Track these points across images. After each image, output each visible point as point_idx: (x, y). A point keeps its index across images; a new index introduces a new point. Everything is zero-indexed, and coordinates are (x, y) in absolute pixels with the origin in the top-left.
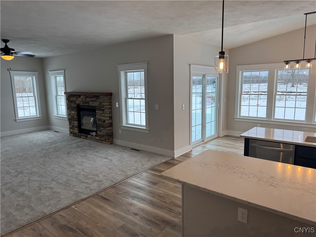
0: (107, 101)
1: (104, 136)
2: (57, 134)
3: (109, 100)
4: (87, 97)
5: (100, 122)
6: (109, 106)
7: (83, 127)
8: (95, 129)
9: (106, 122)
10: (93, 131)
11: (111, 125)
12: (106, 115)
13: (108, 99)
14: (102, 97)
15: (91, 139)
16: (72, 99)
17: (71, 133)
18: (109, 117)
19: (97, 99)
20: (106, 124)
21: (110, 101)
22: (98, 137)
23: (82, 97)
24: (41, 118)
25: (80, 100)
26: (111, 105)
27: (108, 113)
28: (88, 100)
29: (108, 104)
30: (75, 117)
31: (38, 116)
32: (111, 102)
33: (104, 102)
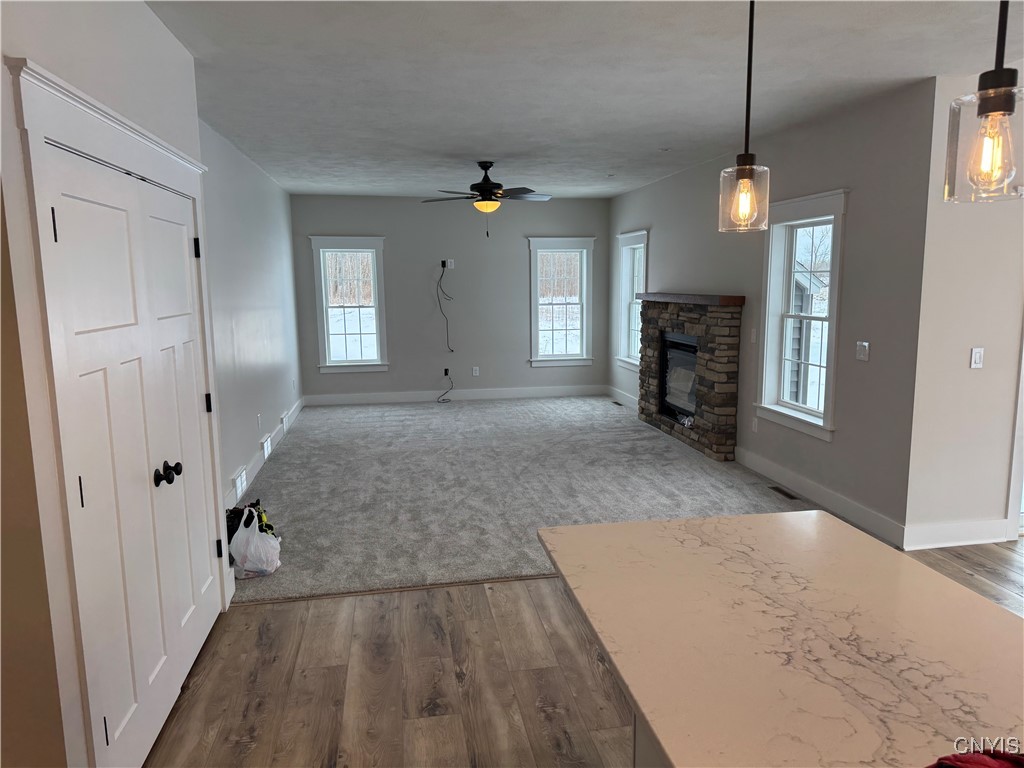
0: (725, 322)
1: (708, 430)
2: (614, 410)
3: (733, 318)
4: (682, 309)
5: (702, 388)
6: (729, 340)
7: (669, 399)
8: (692, 408)
9: (716, 390)
10: (687, 414)
11: (732, 400)
12: (718, 367)
13: (729, 316)
14: (713, 309)
15: (682, 435)
16: (652, 313)
17: (642, 410)
18: (727, 373)
19: (701, 315)
20: (714, 396)
21: (735, 323)
22: (697, 433)
23: (671, 308)
24: (590, 363)
25: (666, 316)
26: (738, 336)
27: (725, 360)
28: (683, 316)
29: (726, 331)
30: (653, 366)
31: (585, 357)
32: (739, 327)
33: (716, 325)
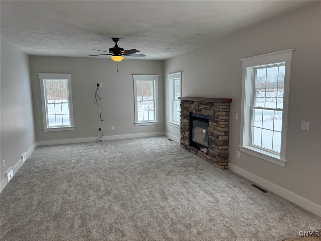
0: (224, 110)
1: (216, 156)
2: (169, 143)
3: (226, 108)
4: (200, 104)
5: (212, 137)
6: (225, 118)
7: (194, 140)
8: (206, 144)
9: (220, 139)
10: (204, 147)
11: (226, 143)
12: (221, 129)
13: (225, 107)
14: (218, 104)
15: (201, 156)
16: (186, 105)
17: (182, 144)
18: (224, 132)
19: (211, 107)
20: (219, 142)
21: (227, 110)
22: (210, 156)
23: (195, 103)
24: (158, 123)
25: (193, 106)
26: (229, 116)
27: (224, 126)
28: (201, 107)
29: (224, 114)
30: (187, 126)
32: (229, 112)
33: (219, 111)
